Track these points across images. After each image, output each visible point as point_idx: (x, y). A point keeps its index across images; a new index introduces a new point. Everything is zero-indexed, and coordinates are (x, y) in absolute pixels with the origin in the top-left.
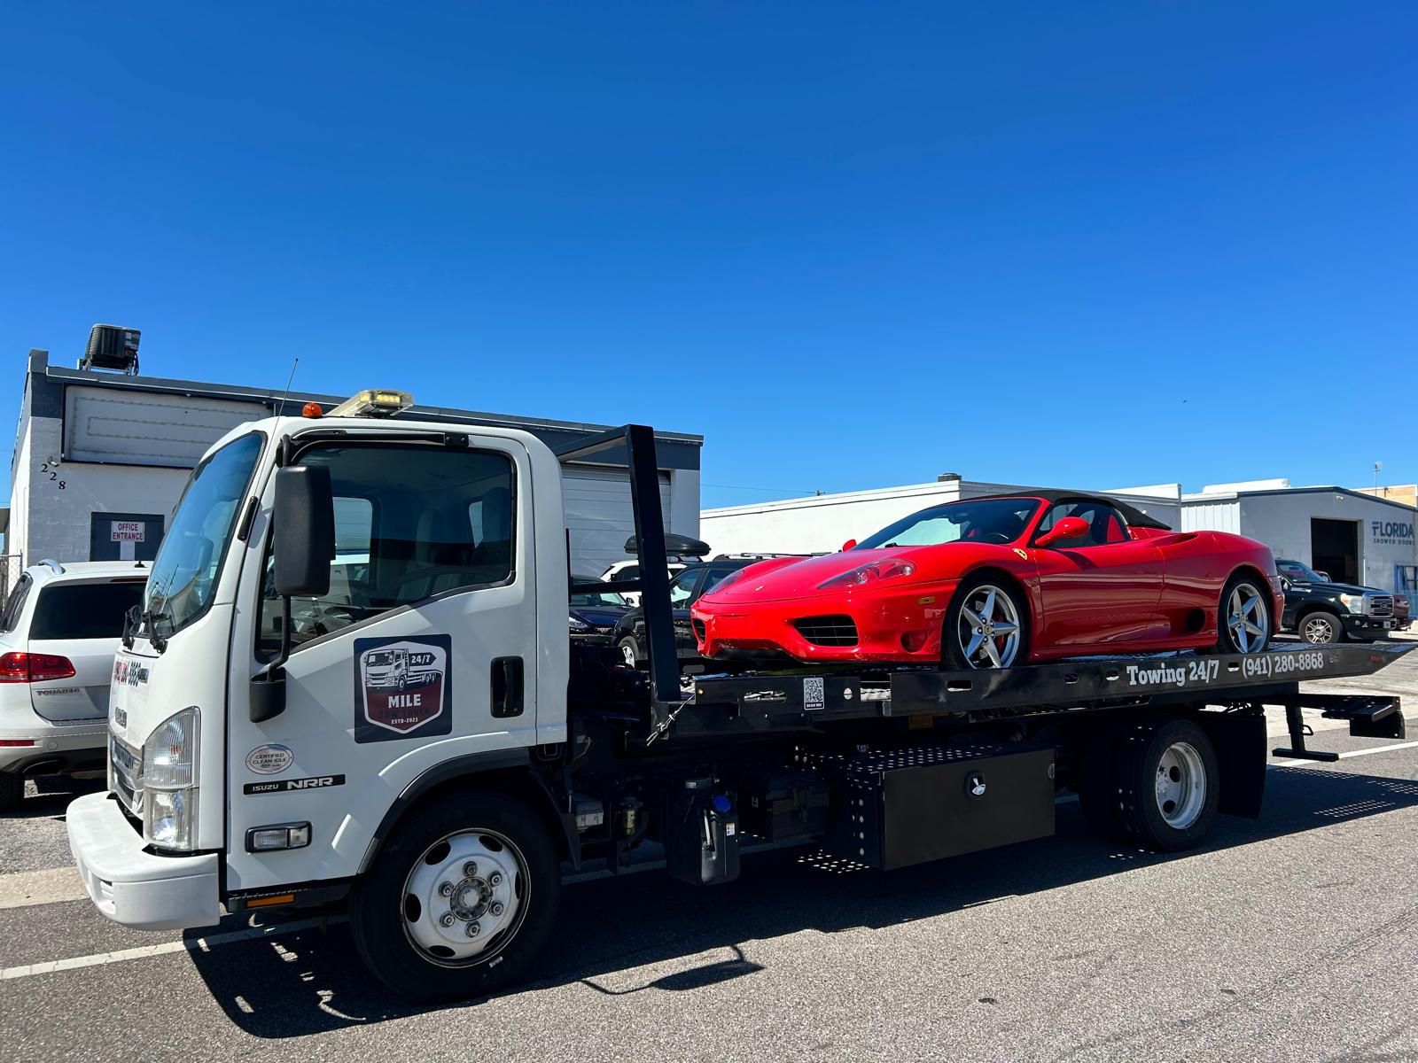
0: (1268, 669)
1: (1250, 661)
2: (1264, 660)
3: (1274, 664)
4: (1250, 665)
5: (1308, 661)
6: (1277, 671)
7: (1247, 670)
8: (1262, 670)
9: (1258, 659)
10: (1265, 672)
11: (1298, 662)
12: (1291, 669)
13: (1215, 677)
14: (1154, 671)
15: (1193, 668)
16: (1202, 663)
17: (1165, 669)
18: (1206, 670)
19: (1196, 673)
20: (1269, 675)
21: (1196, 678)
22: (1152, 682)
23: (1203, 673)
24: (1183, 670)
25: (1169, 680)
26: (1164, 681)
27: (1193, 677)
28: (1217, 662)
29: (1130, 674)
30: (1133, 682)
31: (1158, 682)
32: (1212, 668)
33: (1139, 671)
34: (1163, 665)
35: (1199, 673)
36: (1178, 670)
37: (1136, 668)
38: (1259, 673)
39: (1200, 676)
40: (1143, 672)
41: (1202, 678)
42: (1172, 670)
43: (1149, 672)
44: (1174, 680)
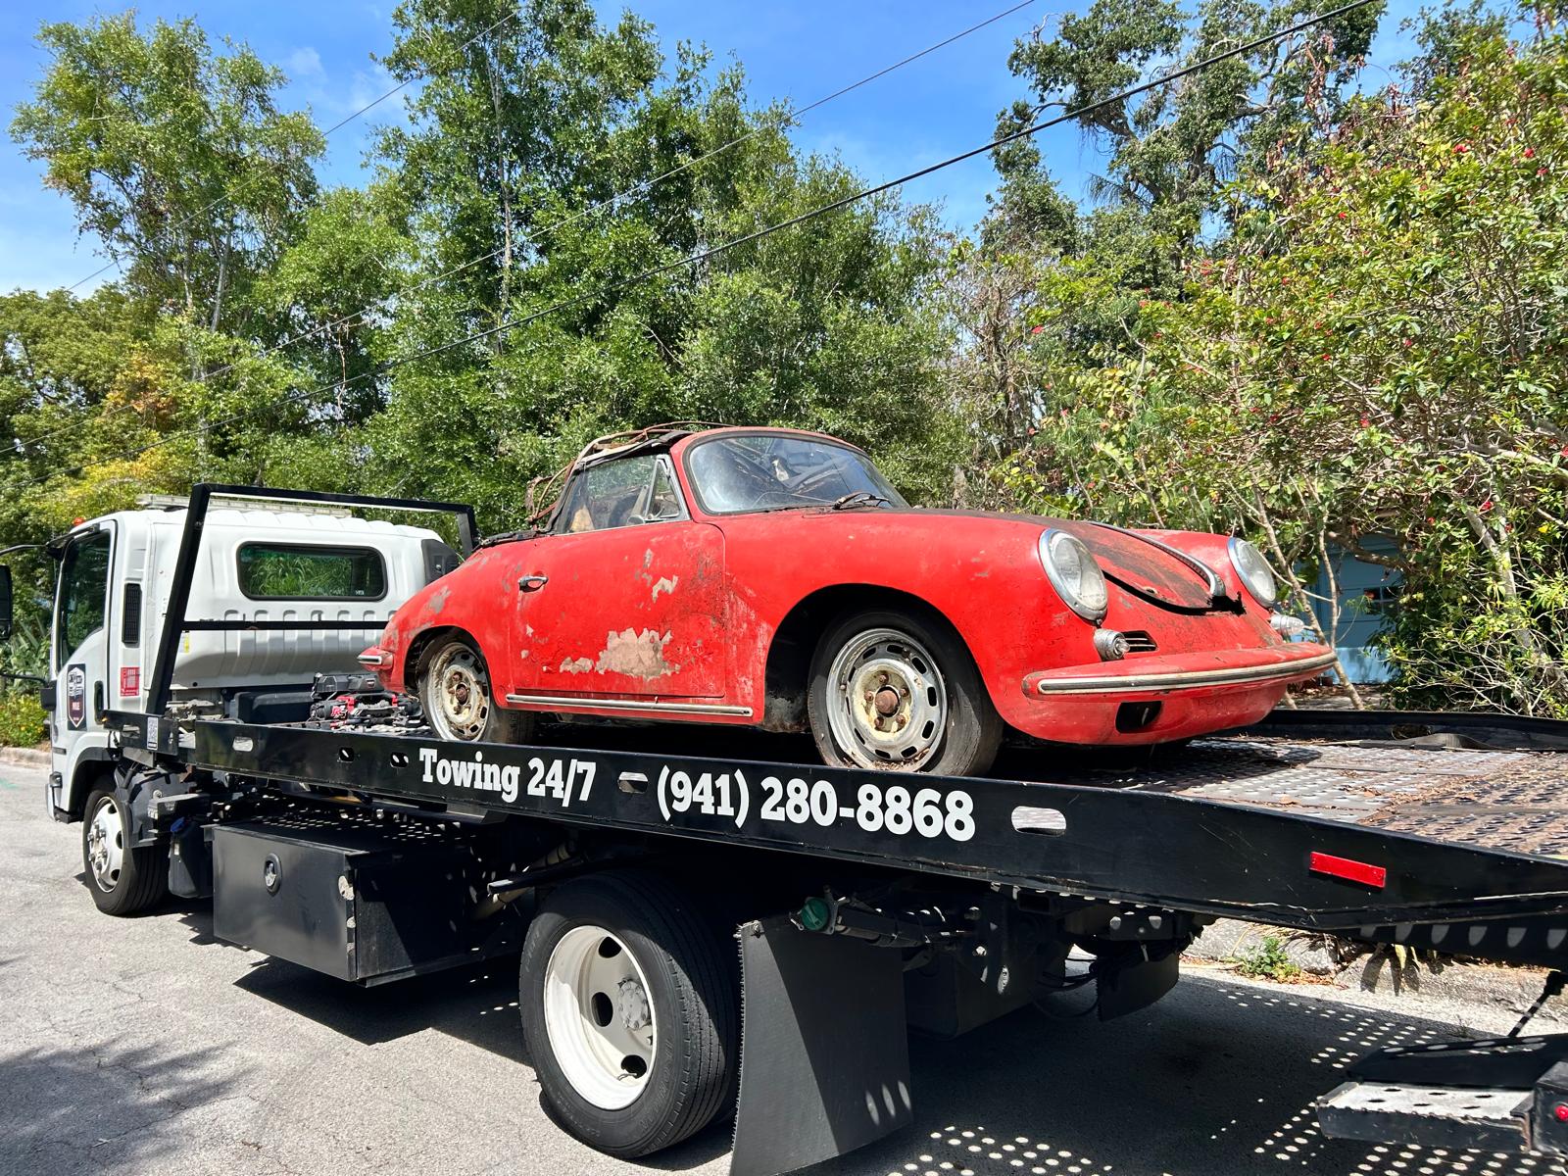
0: (735, 802)
1: (681, 776)
2: (723, 782)
3: (759, 796)
4: (681, 785)
5: (894, 808)
6: (766, 813)
7: (670, 798)
8: (717, 803)
9: (706, 779)
10: (726, 810)
11: (856, 805)
12: (826, 820)
13: (584, 796)
14: (463, 763)
15: (536, 770)
16: (557, 765)
17: (483, 762)
18: (565, 778)
19: (543, 781)
20: (740, 822)
21: (541, 792)
22: (458, 783)
23: (558, 784)
24: (515, 771)
25: (488, 786)
26: (478, 785)
27: (532, 790)
28: (591, 768)
29: (424, 763)
30: (428, 778)
31: (467, 784)
32: (580, 778)
33: (438, 760)
34: (479, 756)
35: (549, 783)
36: (508, 769)
37: (434, 753)
38: (708, 809)
39: (550, 790)
40: (444, 763)
41: (557, 794)
42: (495, 768)
43: (455, 763)
44: (498, 788)
